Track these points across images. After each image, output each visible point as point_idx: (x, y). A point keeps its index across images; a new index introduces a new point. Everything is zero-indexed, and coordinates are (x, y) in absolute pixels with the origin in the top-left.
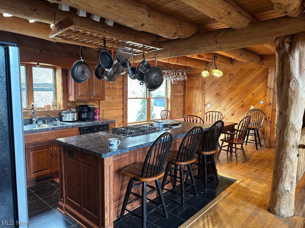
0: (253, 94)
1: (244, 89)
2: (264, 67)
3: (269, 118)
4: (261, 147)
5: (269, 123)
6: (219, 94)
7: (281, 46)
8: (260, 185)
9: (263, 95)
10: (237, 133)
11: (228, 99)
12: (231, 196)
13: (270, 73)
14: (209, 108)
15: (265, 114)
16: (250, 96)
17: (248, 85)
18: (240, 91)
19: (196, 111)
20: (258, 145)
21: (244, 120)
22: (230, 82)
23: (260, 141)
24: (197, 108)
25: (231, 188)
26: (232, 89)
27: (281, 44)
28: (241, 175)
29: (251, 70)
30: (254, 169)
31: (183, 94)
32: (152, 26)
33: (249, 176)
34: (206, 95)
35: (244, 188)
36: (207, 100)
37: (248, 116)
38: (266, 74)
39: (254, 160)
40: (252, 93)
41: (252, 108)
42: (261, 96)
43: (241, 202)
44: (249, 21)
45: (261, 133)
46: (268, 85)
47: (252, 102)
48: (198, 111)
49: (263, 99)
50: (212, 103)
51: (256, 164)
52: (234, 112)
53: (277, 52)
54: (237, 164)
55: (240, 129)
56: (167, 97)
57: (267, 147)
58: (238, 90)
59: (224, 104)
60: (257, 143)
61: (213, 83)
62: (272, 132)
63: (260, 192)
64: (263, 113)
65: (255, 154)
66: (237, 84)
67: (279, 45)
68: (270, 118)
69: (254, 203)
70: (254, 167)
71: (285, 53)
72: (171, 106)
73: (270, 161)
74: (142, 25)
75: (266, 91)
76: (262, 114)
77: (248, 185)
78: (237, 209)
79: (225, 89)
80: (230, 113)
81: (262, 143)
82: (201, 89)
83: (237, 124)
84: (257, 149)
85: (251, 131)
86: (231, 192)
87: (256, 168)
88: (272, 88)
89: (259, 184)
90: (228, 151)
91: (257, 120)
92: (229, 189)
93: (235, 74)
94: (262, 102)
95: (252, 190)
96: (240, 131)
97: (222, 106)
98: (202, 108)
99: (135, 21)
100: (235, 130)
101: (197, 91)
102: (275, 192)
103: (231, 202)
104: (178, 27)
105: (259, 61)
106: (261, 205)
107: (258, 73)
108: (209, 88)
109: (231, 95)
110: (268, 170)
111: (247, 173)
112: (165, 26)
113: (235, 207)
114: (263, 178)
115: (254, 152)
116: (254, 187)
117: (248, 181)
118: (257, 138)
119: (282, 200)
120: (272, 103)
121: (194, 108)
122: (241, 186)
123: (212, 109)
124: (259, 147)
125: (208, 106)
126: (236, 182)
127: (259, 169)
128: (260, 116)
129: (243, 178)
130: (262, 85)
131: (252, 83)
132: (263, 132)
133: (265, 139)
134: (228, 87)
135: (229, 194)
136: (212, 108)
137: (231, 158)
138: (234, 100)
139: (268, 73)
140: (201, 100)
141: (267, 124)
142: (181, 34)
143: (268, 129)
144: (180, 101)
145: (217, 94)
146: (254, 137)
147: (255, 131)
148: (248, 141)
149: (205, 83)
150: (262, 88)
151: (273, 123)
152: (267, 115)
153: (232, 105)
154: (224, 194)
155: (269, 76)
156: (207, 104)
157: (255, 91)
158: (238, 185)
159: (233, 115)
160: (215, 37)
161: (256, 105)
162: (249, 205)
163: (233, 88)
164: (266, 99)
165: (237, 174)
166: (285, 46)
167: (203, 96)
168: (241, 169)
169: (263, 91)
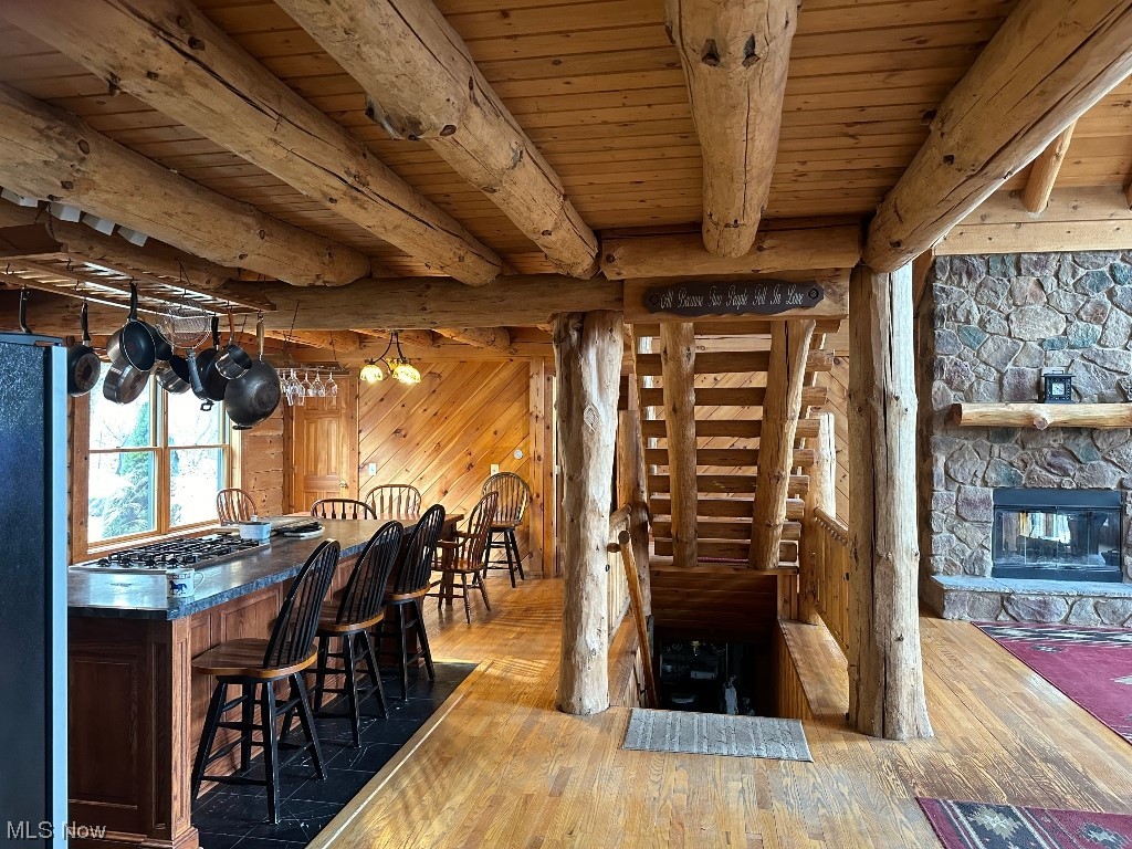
0: (495, 433)
1: (472, 417)
2: (517, 361)
3: (538, 496)
4: (523, 578)
5: (538, 510)
6: (403, 433)
7: (563, 335)
8: (535, 664)
9: (521, 435)
10: (463, 544)
11: (428, 445)
12: (471, 700)
13: (535, 376)
14: (372, 477)
15: (526, 486)
16: (488, 438)
17: (481, 408)
18: (460, 424)
19: (331, 487)
20: (517, 574)
21: (484, 506)
22: (434, 397)
23: (518, 562)
24: (332, 479)
25: (470, 684)
26: (438, 418)
27: (562, 330)
28: (487, 652)
29: (488, 367)
30: (514, 632)
31: (281, 433)
32: (265, 259)
33: (507, 649)
34: (362, 436)
35: (497, 678)
36: (367, 450)
37: (491, 494)
38: (524, 375)
39: (510, 613)
40: (492, 429)
41: (495, 469)
42: (516, 437)
43: (498, 706)
44: (498, 270)
45: (521, 538)
46: (532, 409)
47: (494, 455)
48: (338, 488)
49: (521, 445)
50: (383, 461)
51: (518, 620)
52: (449, 483)
53: (557, 347)
54: (469, 628)
55: (472, 532)
56: (227, 443)
57: (537, 577)
58: (456, 422)
59: (418, 461)
60: (513, 568)
61: (382, 400)
62: (546, 534)
63: (535, 680)
64: (523, 482)
65: (509, 598)
66: (454, 401)
67: (559, 332)
68: (541, 496)
69: (527, 703)
70: (514, 629)
71: (572, 349)
72: (243, 475)
73: (547, 609)
74: (241, 257)
75: (527, 424)
76: (521, 486)
77: (507, 670)
78: (492, 722)
79: (420, 417)
80: (437, 488)
81: (525, 568)
82: (347, 416)
83: (461, 517)
84: (514, 586)
85: (497, 537)
86: (471, 693)
87: (518, 629)
88: (541, 415)
89: (530, 663)
90: (440, 596)
91: (510, 504)
92: (463, 688)
93: (444, 376)
94: (518, 454)
95: (519, 678)
96: (473, 537)
97: (414, 469)
98: (352, 477)
99: (226, 246)
100: (460, 534)
101: (330, 422)
102: (569, 659)
103: (474, 712)
104: (327, 263)
105: (507, 343)
106: (542, 704)
107: (505, 374)
108: (372, 413)
109: (437, 435)
110: (548, 628)
111: (500, 645)
112: (295, 258)
113: (486, 720)
114: (538, 648)
115: (507, 593)
116: (522, 672)
117: (505, 661)
118: (512, 552)
119: (584, 674)
120: (542, 456)
121: (323, 478)
122: (490, 676)
123: (383, 480)
124: (518, 580)
125: (370, 471)
126: (478, 668)
127: (525, 630)
128: (515, 493)
129: (492, 657)
130: (515, 409)
131: (491, 401)
132: (526, 536)
133: (531, 555)
134: (428, 411)
135: (466, 697)
136: (382, 474)
137: (450, 618)
138: (446, 450)
139: (529, 377)
140: (345, 451)
141: (534, 513)
142: (331, 278)
143: (537, 526)
144: (273, 457)
145: (395, 432)
146: (504, 551)
147: (506, 534)
148: (490, 565)
149: (357, 396)
150: (516, 415)
151: (548, 510)
152: (531, 489)
153: (441, 464)
154: (454, 699)
155: (532, 382)
156: (367, 464)
157: (500, 424)
158: (482, 675)
159: (446, 492)
160: (420, 296)
161: (506, 462)
162: (516, 708)
163: (442, 415)
164: (527, 444)
165: (476, 651)
166: (570, 337)
167: (352, 436)
168: (484, 638)
169: (520, 425)
